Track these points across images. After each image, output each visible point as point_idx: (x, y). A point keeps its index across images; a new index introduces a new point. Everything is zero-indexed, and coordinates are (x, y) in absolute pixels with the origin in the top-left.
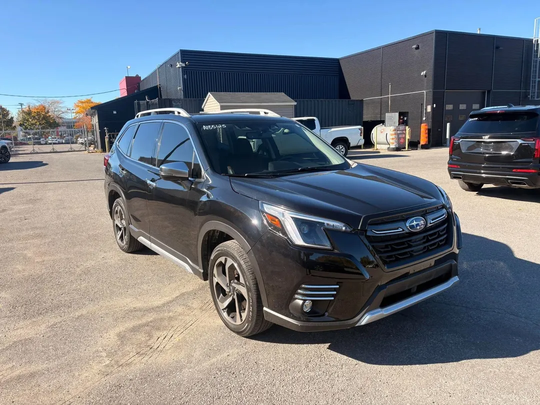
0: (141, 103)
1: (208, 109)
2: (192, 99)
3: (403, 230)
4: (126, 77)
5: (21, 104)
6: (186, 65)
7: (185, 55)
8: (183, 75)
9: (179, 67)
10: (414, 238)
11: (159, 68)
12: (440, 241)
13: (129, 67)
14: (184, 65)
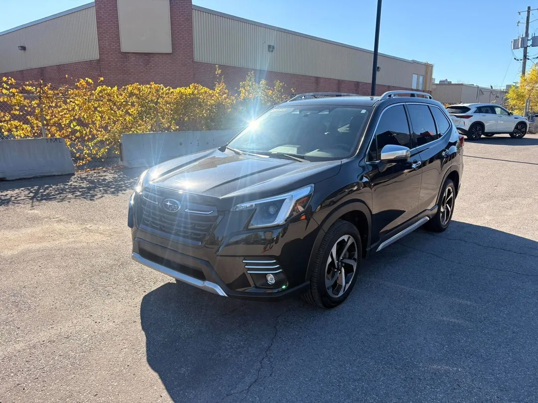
3: (158, 205)
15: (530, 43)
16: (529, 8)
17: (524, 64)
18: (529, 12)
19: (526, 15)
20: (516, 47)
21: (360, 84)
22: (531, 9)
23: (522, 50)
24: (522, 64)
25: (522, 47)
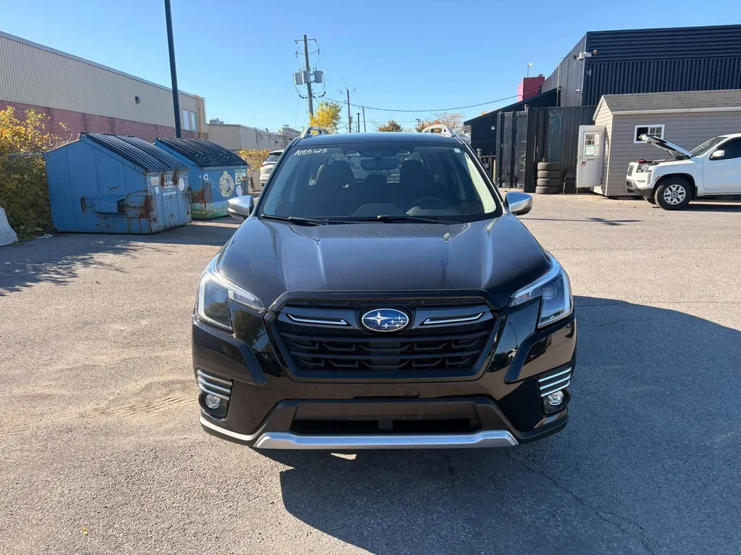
0: (506, 115)
1: (601, 120)
2: (588, 105)
3: (349, 325)
4: (524, 79)
5: (419, 120)
6: (593, 55)
7: (594, 39)
8: (587, 69)
9: (581, 60)
10: (372, 341)
11: (561, 64)
12: (449, 358)
13: (531, 64)
14: (589, 55)
15: (312, 78)
16: (305, 36)
17: (311, 102)
18: (306, 42)
19: (304, 45)
20: (299, 82)
21: (116, 122)
22: (308, 38)
23: (306, 86)
24: (308, 102)
25: (305, 83)
